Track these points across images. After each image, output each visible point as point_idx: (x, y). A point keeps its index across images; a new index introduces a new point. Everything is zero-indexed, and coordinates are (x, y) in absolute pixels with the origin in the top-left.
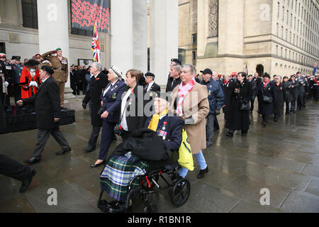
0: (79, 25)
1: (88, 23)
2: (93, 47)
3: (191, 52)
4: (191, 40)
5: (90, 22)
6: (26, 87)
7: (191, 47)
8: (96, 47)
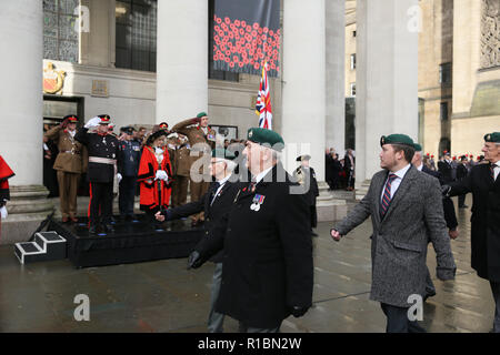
0: (226, 64)
1: (241, 59)
2: (258, 108)
3: (437, 105)
4: (437, 78)
5: (245, 57)
6: (150, 182)
7: (438, 93)
8: (266, 109)
